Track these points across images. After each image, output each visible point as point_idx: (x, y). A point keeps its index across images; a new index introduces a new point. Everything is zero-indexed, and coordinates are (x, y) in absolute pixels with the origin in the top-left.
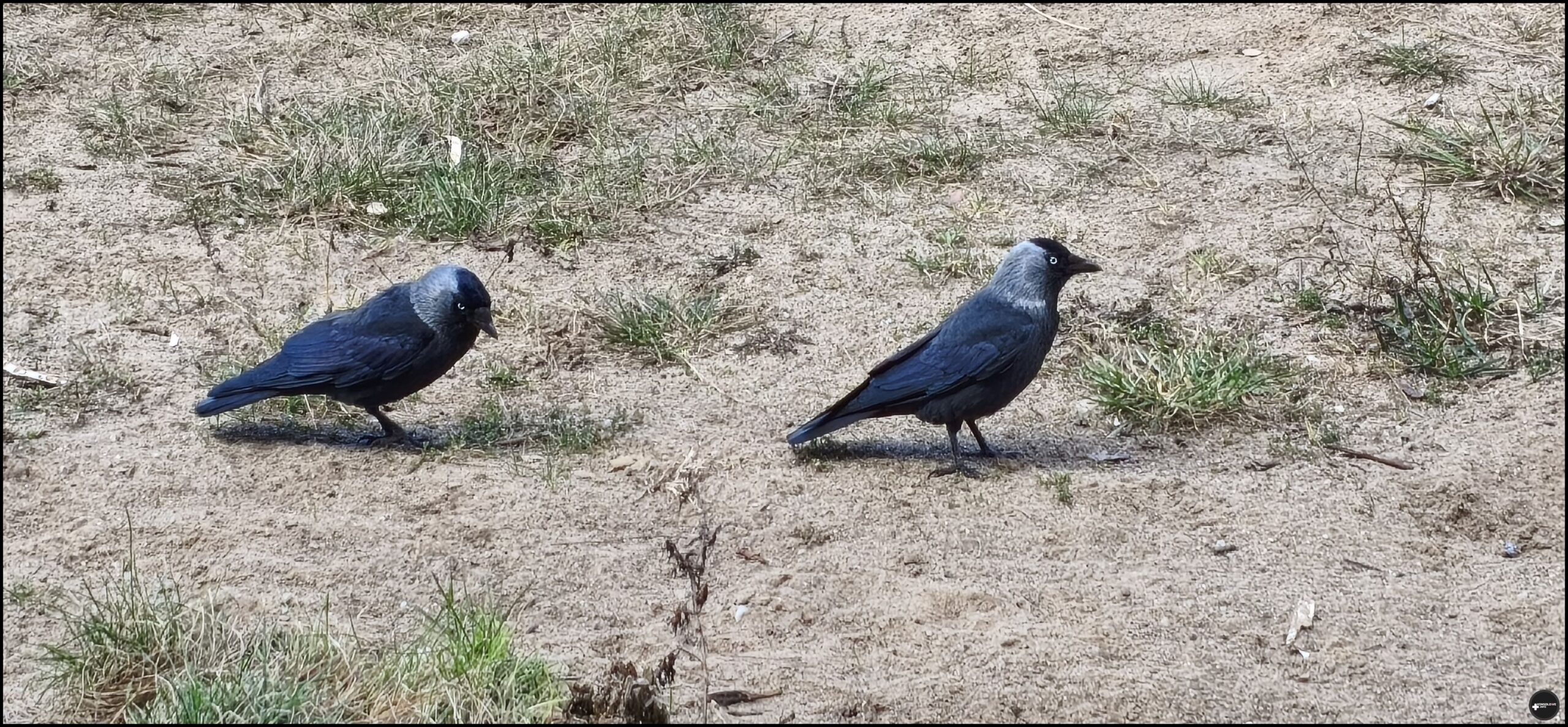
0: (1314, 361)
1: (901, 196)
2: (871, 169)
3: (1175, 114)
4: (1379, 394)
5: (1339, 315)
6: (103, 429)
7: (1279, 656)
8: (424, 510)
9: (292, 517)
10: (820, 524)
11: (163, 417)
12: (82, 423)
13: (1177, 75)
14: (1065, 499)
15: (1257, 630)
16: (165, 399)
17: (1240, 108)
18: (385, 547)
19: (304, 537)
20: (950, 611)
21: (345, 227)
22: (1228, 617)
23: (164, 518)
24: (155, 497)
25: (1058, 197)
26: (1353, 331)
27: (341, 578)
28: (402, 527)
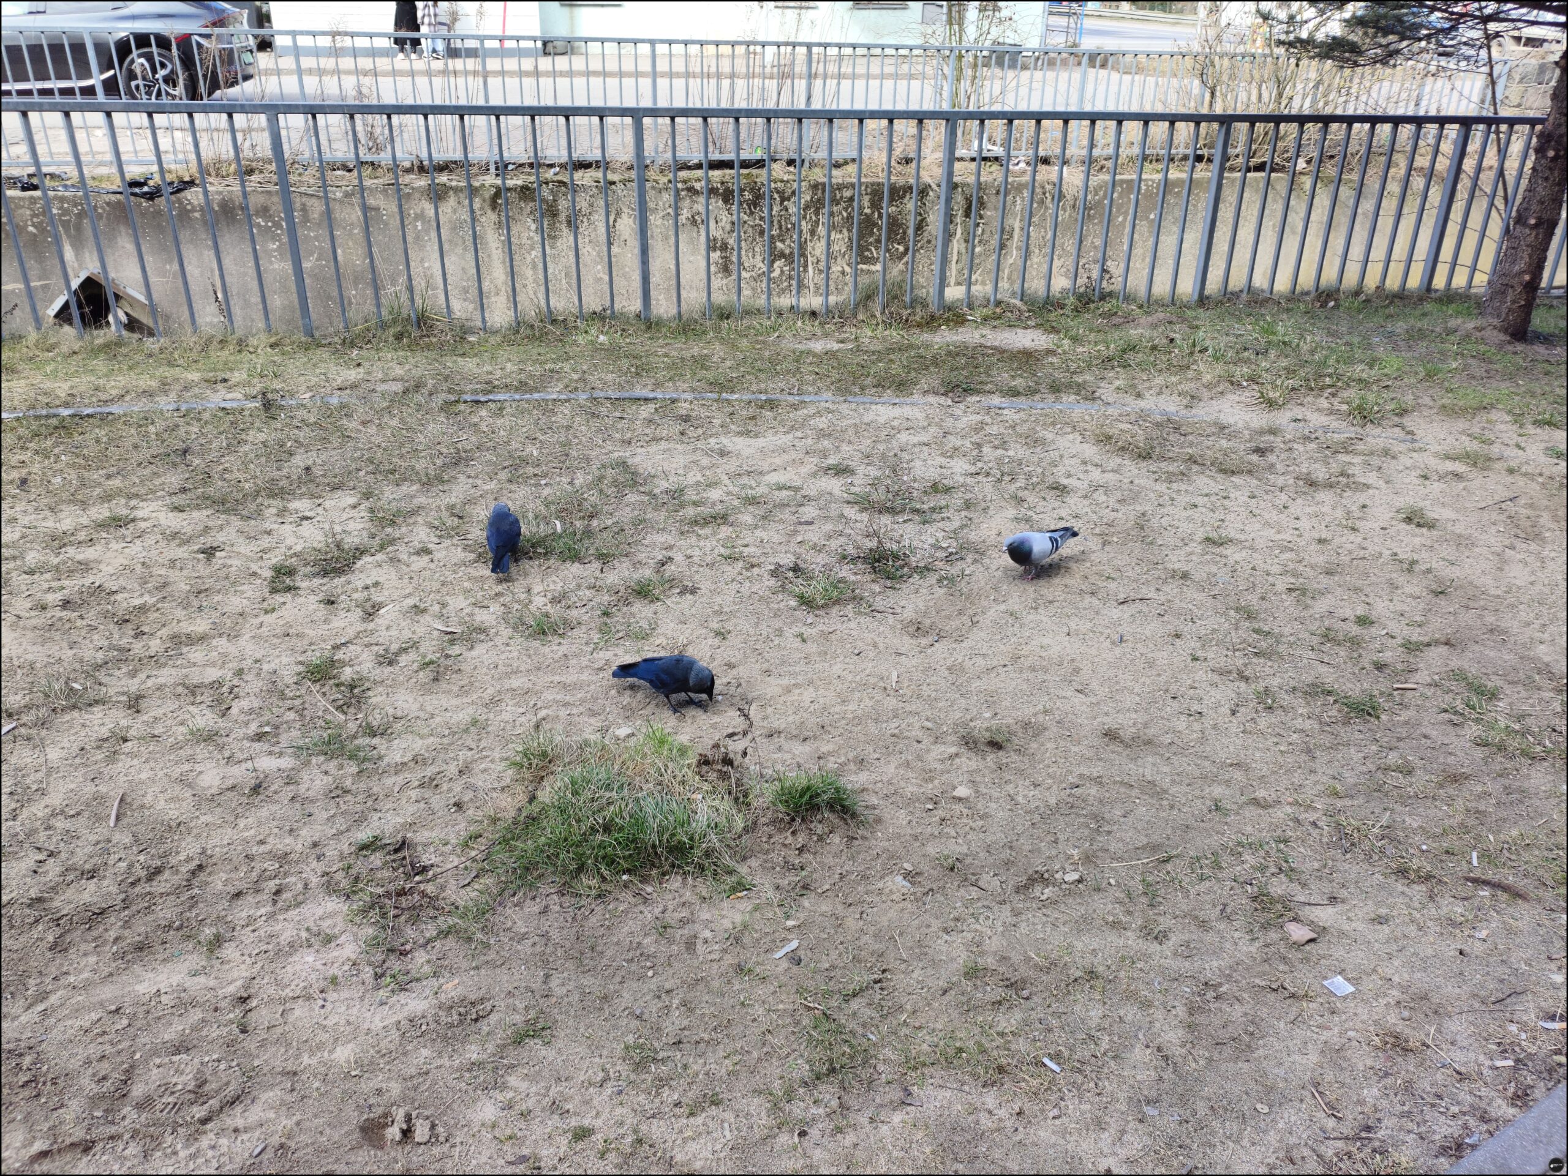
0: (853, 578)
1: (707, 531)
2: (695, 523)
3: (777, 493)
4: (877, 588)
5: (855, 560)
6: (480, 650)
7: (892, 693)
8: (600, 669)
9: (557, 678)
10: (733, 660)
11: (499, 641)
12: (472, 648)
13: (773, 478)
14: (804, 641)
15: (882, 684)
16: (497, 634)
17: (796, 489)
18: (593, 687)
19: (565, 686)
20: (788, 690)
22: (872, 680)
23: (515, 683)
24: (508, 675)
25: (756, 527)
26: (860, 566)
27: (582, 701)
28: (595, 678)
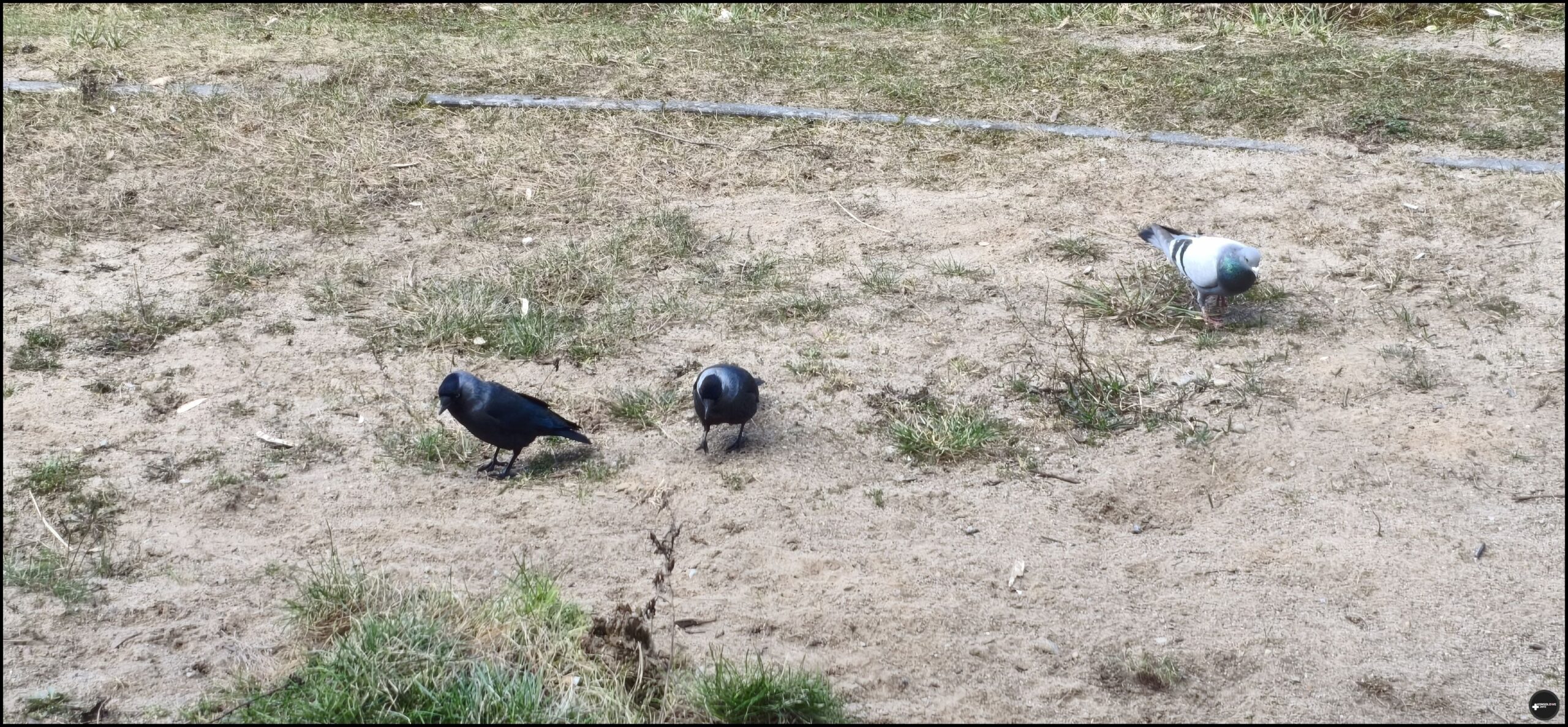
0: (1022, 421)
1: (783, 329)
2: (765, 314)
3: (940, 280)
4: (1059, 440)
5: (1036, 395)
6: (320, 472)
7: (1005, 593)
8: (507, 516)
9: (430, 522)
10: (738, 521)
11: (355, 464)
12: (308, 469)
13: (942, 258)
14: (880, 504)
15: (992, 578)
16: (356, 454)
17: (977, 276)
18: (485, 538)
19: (438, 533)
20: (814, 570)
21: (460, 352)
22: (974, 571)
23: (358, 522)
24: (351, 511)
25: (874, 329)
26: (1044, 404)
27: (459, 557)
28: (495, 527)
